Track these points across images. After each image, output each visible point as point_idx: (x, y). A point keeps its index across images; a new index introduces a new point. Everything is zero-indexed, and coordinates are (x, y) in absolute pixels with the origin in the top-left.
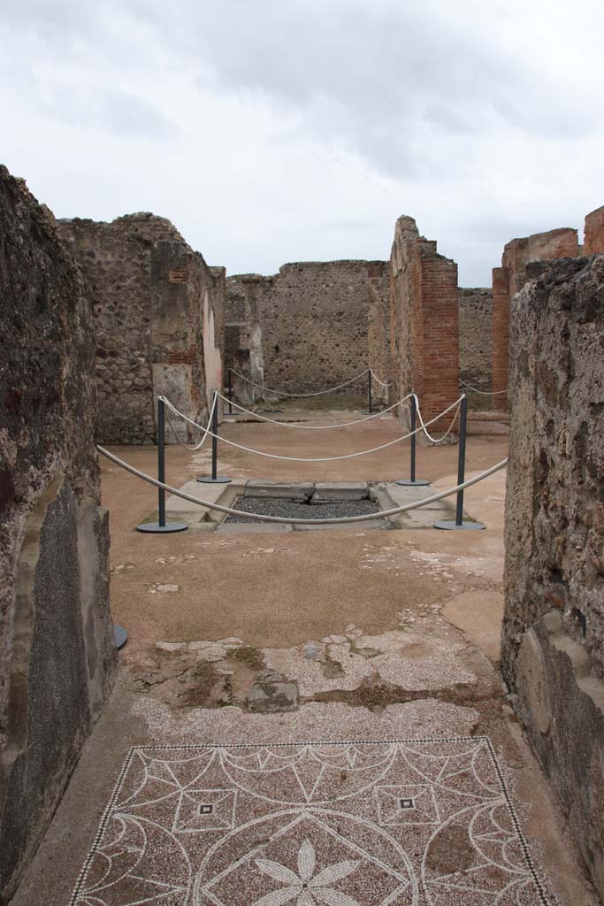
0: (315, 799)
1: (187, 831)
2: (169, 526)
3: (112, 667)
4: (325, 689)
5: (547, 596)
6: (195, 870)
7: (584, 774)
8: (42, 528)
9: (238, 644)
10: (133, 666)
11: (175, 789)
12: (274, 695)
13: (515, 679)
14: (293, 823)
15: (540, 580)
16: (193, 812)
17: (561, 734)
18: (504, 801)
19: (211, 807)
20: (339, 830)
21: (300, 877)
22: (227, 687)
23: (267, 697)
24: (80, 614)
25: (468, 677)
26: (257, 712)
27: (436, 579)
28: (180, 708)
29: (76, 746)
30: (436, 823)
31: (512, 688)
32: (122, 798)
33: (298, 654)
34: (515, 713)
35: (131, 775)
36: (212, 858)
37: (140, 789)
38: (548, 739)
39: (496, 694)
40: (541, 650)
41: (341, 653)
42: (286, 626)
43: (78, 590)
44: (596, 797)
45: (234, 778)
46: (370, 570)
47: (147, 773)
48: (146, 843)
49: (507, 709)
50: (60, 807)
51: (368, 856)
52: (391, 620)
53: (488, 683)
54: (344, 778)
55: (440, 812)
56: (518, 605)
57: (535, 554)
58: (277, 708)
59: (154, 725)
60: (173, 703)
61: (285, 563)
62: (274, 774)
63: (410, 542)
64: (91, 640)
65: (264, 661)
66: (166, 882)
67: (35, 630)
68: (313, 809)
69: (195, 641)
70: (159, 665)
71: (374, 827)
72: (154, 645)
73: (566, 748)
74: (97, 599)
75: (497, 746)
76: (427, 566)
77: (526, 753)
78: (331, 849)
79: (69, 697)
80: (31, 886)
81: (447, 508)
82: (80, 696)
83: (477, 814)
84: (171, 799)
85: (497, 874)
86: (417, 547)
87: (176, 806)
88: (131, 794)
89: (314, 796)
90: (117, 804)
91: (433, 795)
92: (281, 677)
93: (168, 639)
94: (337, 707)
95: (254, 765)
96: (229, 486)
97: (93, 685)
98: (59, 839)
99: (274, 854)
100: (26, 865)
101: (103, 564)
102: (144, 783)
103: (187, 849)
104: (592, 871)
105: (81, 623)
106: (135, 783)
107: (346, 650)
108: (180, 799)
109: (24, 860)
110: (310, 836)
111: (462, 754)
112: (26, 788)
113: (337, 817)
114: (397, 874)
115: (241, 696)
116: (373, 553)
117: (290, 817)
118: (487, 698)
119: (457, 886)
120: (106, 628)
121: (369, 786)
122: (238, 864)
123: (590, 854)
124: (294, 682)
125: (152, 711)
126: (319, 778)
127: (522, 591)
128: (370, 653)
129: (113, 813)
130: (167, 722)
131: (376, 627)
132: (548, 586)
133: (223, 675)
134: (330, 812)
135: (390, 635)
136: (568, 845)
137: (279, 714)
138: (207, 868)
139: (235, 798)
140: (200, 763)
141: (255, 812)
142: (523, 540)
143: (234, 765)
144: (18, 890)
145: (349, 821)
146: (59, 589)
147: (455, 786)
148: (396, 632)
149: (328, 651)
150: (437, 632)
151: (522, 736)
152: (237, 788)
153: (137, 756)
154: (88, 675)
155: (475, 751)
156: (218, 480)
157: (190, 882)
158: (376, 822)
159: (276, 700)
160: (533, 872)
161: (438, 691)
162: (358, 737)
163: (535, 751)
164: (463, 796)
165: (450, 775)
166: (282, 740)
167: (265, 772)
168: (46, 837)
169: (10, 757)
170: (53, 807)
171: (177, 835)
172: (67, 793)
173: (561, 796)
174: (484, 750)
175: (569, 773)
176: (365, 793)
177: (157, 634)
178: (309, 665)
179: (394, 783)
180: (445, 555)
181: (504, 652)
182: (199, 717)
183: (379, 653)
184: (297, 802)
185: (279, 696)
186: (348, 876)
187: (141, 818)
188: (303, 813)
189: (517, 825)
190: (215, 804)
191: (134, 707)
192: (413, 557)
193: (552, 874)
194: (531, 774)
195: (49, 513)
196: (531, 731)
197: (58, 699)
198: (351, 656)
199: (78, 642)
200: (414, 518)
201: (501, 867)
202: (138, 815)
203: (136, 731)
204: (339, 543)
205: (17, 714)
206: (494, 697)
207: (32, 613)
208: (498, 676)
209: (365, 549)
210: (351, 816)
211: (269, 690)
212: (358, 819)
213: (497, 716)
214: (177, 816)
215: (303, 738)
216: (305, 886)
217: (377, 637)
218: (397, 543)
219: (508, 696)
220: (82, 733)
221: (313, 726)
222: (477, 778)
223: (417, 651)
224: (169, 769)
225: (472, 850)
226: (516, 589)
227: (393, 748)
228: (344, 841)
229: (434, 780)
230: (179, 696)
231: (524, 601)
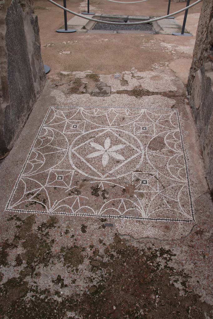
0: (112, 125)
1: (68, 133)
2: (69, 30)
3: (44, 79)
4: (121, 89)
5: (208, 56)
6: (70, 144)
7: (208, 122)
8: (6, 18)
9: (90, 72)
10: (52, 79)
11: (65, 120)
12: (102, 91)
13: (191, 90)
14: (104, 132)
15: (206, 50)
16: (70, 127)
17: (203, 108)
18: (179, 130)
19: (76, 126)
20: (120, 135)
21: (104, 148)
22: (85, 87)
23: (99, 91)
24: (28, 57)
25: (174, 88)
26: (96, 96)
27: (169, 53)
28: (68, 94)
29: (30, 105)
30: (154, 135)
31: (189, 93)
32: (46, 122)
33: (112, 77)
34: (189, 102)
35: (50, 115)
36: (76, 141)
37: (53, 120)
38: (198, 111)
39: (183, 95)
40: (202, 77)
41: (128, 77)
42: (109, 67)
43: (26, 47)
44: (210, 129)
45: (85, 117)
46: (144, 48)
47: (55, 115)
48: (54, 136)
49: (186, 100)
50: (26, 124)
51: (129, 144)
52: (149, 67)
53: (181, 91)
54: (124, 119)
55: (156, 132)
56: (197, 61)
57: (207, 39)
58: (103, 95)
59: (58, 99)
60: (66, 92)
61: (111, 45)
62: (99, 116)
63: (161, 39)
64: (34, 68)
65: (99, 79)
66: (60, 148)
67: (8, 60)
68: (111, 128)
69: (75, 71)
70: (61, 79)
71: (132, 135)
72: (60, 72)
73: (203, 113)
74: (35, 52)
75: (180, 112)
76: (166, 48)
77: (190, 116)
78: (116, 141)
79: (26, 88)
80: (17, 146)
81: (179, 28)
82: (31, 88)
83: (169, 133)
84: (63, 123)
85: (172, 152)
86: (164, 41)
87: (65, 125)
88: (50, 121)
89: (112, 124)
90: (45, 124)
91: (154, 127)
92: (105, 85)
93: (65, 70)
94: (125, 96)
95: (92, 113)
96: (94, 16)
97: (36, 85)
98: (25, 134)
99: (96, 141)
100: (15, 141)
101: (37, 39)
102: (54, 118)
103: (68, 138)
104: (203, 153)
105: (29, 61)
106: (51, 118)
107: (130, 77)
108: (66, 123)
109: (14, 139)
110: (109, 136)
111: (167, 114)
112: (12, 117)
113: (120, 131)
114: (137, 149)
115: (90, 91)
116: (146, 42)
117: (103, 130)
118: (180, 96)
119: (157, 154)
120: (40, 64)
121: (132, 122)
122: (84, 143)
123: (204, 148)
124: (110, 86)
125: (58, 95)
126: (115, 118)
127: (199, 55)
128: (139, 78)
129: (44, 126)
130: (63, 98)
131: (143, 69)
132: (209, 52)
133: (84, 83)
134: (117, 129)
135: (147, 72)
136: (198, 145)
137: (103, 97)
138: (74, 144)
139: (85, 124)
140: (74, 112)
141: (91, 128)
142: (203, 33)
143: (85, 113)
144: (13, 147)
145: (124, 133)
146: (17, 45)
147: (162, 124)
148: (150, 71)
149: (123, 76)
150: (165, 72)
151: (190, 110)
152: (86, 120)
153: (52, 109)
154: (34, 81)
155: (172, 114)
156: (90, 13)
157: (68, 148)
158: (133, 134)
159: (102, 92)
160: (184, 152)
161: (162, 93)
162: (130, 106)
163: (193, 115)
164: (165, 128)
165: (161, 121)
166: (103, 106)
167: (96, 116)
168: (22, 133)
169: (4, 106)
170: (23, 124)
171: (64, 134)
172: (28, 120)
173: (199, 130)
174: (175, 113)
175: (203, 122)
176: (130, 124)
177: (61, 68)
178: (116, 81)
179: (141, 122)
180: (174, 45)
181: (189, 80)
182: (74, 97)
183: (142, 78)
184: (107, 125)
185: (104, 91)
186: (121, 149)
187: (52, 128)
188: (108, 129)
189: (182, 138)
190: (78, 125)
191: (52, 93)
192: (162, 45)
193: (190, 153)
194: (190, 123)
195: (8, 12)
196: (193, 108)
197: (21, 88)
198: (132, 79)
199: (28, 68)
200: (165, 31)
201: (173, 150)
202: (52, 127)
203: (52, 101)
204: (134, 38)
205: (5, 91)
206: (182, 96)
207: (6, 54)
208: (185, 89)
209: (143, 41)
210: (125, 131)
211: (100, 89)
212: (127, 132)
213: (182, 103)
214: (65, 128)
215: (111, 105)
216: (106, 151)
217: (143, 73)
218: (156, 39)
219: (187, 96)
220: (32, 101)
221: (115, 102)
222: (171, 122)
223: (157, 78)
224: (63, 113)
225: (164, 144)
226: (197, 55)
227: (143, 111)
228: (121, 138)
229: (155, 122)
230: (68, 90)
231: (199, 60)
